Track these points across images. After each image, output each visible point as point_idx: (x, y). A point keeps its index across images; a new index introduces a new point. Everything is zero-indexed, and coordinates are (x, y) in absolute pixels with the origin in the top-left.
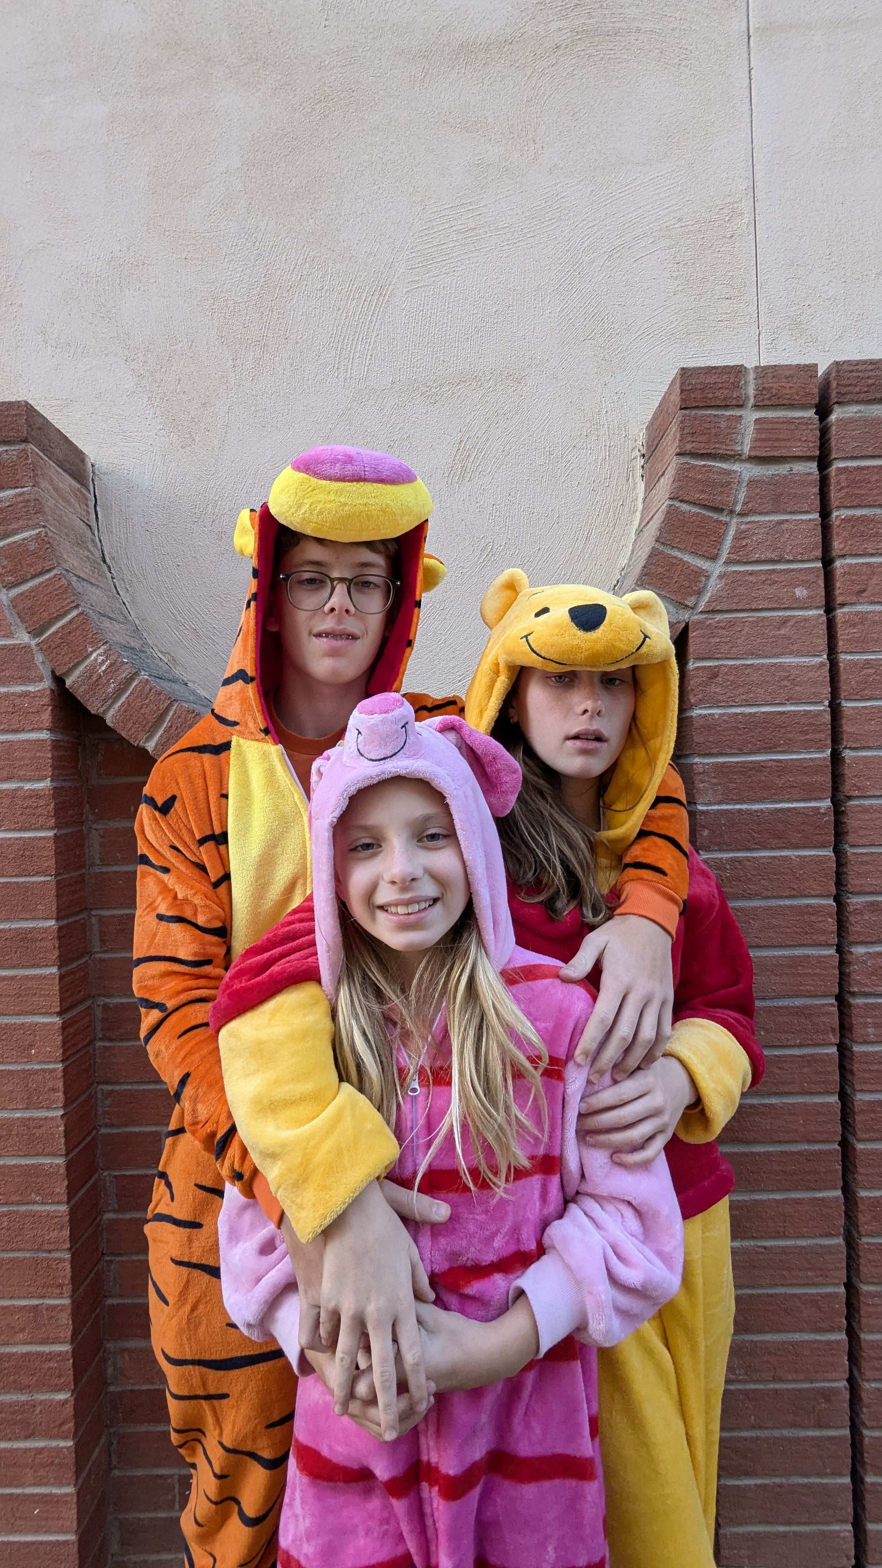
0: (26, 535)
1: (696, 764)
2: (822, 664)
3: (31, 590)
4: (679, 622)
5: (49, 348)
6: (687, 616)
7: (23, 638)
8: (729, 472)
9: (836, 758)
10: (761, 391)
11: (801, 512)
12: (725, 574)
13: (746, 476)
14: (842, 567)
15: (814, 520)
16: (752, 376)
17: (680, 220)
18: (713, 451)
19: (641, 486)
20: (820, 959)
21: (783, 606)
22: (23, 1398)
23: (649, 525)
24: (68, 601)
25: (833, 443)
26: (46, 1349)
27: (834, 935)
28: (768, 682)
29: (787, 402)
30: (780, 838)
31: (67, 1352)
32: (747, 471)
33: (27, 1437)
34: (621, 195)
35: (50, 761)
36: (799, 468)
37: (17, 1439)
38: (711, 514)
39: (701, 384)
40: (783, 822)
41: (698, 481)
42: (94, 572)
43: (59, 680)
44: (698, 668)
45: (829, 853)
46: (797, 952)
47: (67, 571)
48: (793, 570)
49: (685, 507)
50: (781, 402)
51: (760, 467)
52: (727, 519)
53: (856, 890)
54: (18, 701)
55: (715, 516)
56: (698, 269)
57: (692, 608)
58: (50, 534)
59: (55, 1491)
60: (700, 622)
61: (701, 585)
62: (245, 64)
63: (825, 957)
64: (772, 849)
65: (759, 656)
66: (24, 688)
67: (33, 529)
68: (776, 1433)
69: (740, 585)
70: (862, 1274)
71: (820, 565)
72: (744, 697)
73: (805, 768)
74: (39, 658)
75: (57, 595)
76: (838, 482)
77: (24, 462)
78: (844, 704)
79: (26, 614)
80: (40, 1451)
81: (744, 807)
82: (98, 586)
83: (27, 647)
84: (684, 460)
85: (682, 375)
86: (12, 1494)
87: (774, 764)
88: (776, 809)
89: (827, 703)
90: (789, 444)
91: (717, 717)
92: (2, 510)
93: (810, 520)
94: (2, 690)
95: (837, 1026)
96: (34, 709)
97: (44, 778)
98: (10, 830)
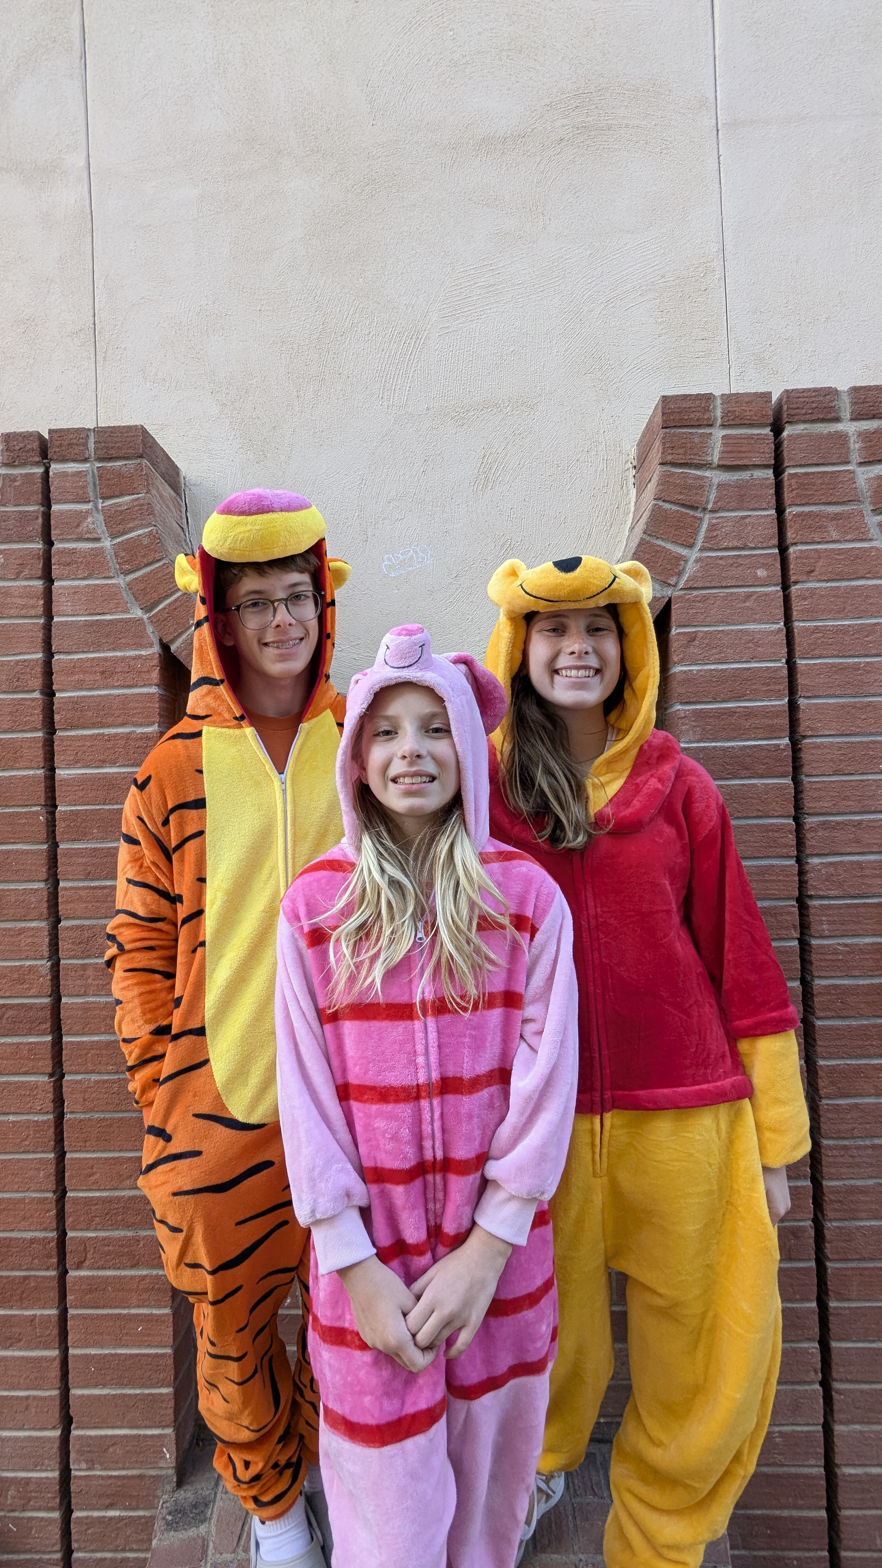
0: (140, 532)
1: (678, 710)
2: (780, 630)
3: (143, 576)
4: (662, 598)
6: (670, 593)
7: (137, 613)
8: (702, 478)
9: (793, 706)
10: (726, 414)
11: (760, 509)
12: (700, 559)
13: (716, 481)
14: (795, 552)
15: (771, 515)
16: (719, 402)
17: (661, 277)
18: (689, 461)
19: (633, 492)
20: (784, 868)
21: (747, 584)
22: (130, 1234)
23: (639, 522)
25: (785, 454)
27: (794, 849)
28: (736, 644)
29: (749, 422)
30: (748, 769)
32: (717, 477)
33: (133, 1267)
34: (614, 257)
35: (158, 710)
36: (758, 474)
37: (124, 1268)
38: (688, 511)
39: (679, 408)
40: (750, 756)
41: (677, 485)
43: (165, 647)
44: (679, 633)
45: (788, 781)
46: (764, 862)
48: (755, 555)
49: (667, 506)
50: (742, 422)
51: (727, 474)
52: (702, 515)
53: (811, 811)
54: (132, 663)
55: (691, 513)
56: (678, 317)
57: (674, 586)
58: (159, 531)
59: (155, 1311)
60: (680, 597)
61: (681, 568)
62: (307, 156)
63: (786, 866)
64: (742, 778)
65: (728, 624)
66: (137, 653)
67: (146, 528)
69: (712, 568)
70: (822, 1131)
71: (777, 551)
72: (717, 657)
73: (768, 713)
74: (150, 629)
76: (790, 485)
77: (139, 474)
78: (799, 661)
79: (140, 594)
80: (144, 1278)
81: (718, 744)
83: (141, 619)
84: (665, 468)
85: (663, 402)
86: (120, 1314)
87: (743, 710)
88: (744, 745)
89: (784, 660)
90: (749, 455)
91: (695, 672)
92: (121, 512)
93: (768, 515)
94: (119, 654)
95: (797, 923)
96: (145, 669)
97: (153, 724)
98: (124, 766)
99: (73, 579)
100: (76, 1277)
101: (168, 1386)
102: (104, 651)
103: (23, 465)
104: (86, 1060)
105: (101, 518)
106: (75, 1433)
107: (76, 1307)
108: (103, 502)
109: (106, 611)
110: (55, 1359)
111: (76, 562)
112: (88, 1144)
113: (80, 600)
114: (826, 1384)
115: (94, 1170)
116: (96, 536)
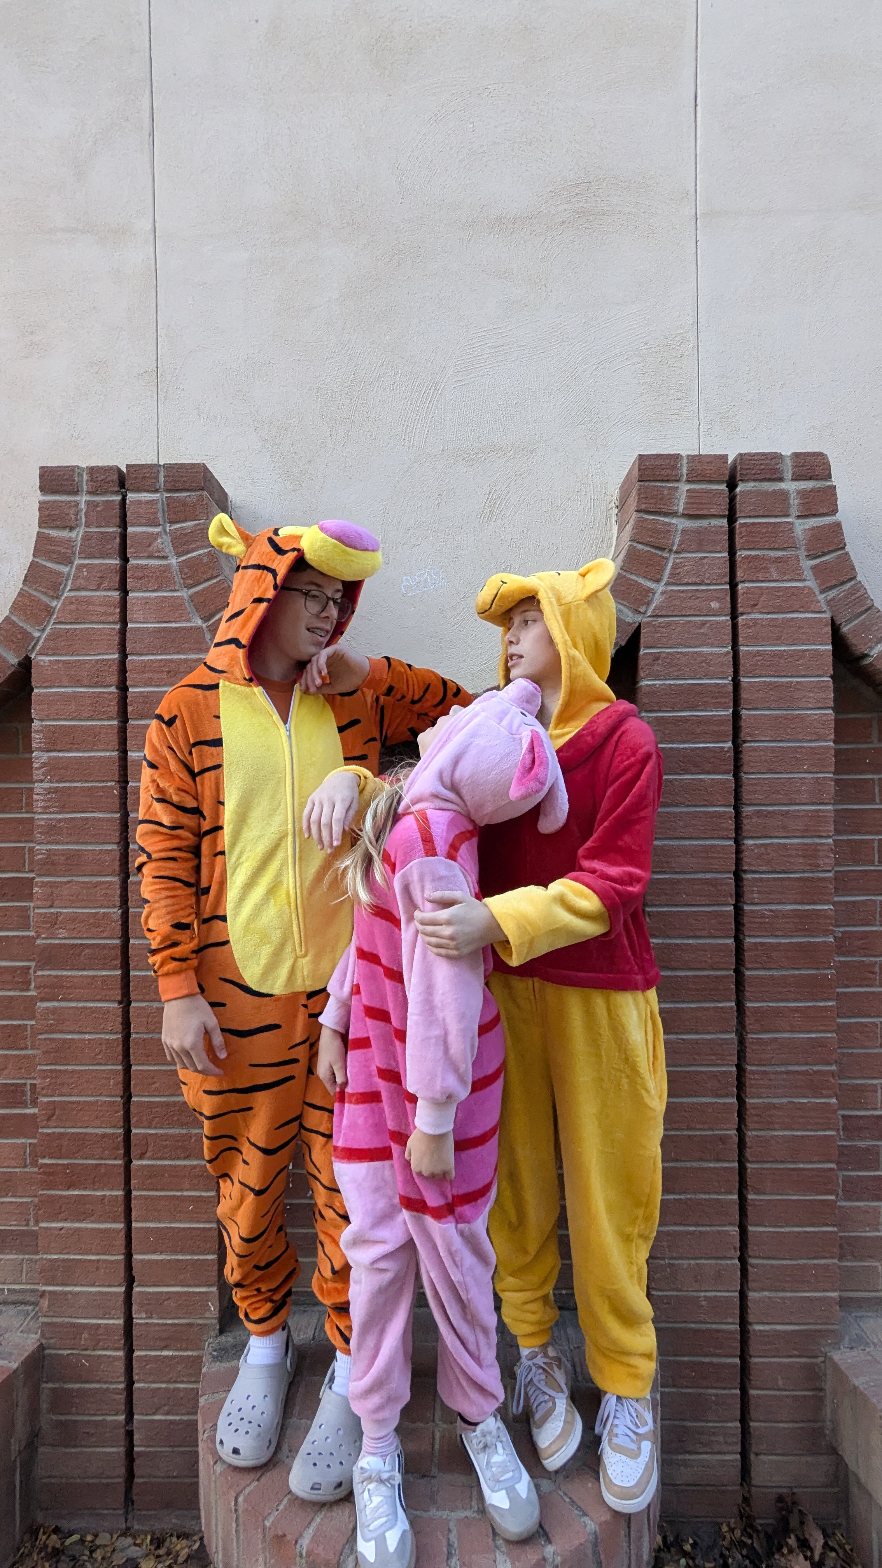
0: (201, 552)
2: (728, 653)
3: (203, 590)
4: (635, 623)
6: (639, 619)
7: (199, 622)
8: (669, 524)
9: (736, 716)
10: (690, 471)
11: (716, 552)
12: (665, 591)
13: (680, 528)
14: (742, 589)
15: (724, 557)
16: (685, 461)
17: (646, 344)
18: (659, 510)
19: (615, 528)
20: (723, 847)
21: (703, 614)
22: (184, 1131)
23: (619, 555)
25: (738, 506)
27: (733, 832)
29: (707, 479)
30: (698, 767)
32: (682, 524)
33: (186, 1158)
36: (715, 522)
37: (179, 1159)
38: (656, 552)
39: (652, 465)
41: (649, 529)
44: (646, 653)
45: (730, 777)
46: (708, 842)
48: (710, 590)
49: (640, 546)
50: (703, 479)
51: (689, 521)
52: (668, 555)
53: (748, 802)
55: (660, 553)
56: (658, 378)
57: (643, 614)
59: (204, 1194)
60: (648, 623)
61: (650, 598)
63: (726, 846)
64: (693, 774)
65: (687, 646)
67: (206, 550)
68: (689, 1164)
69: (675, 599)
70: (747, 1059)
71: (728, 587)
72: (676, 673)
73: (716, 721)
76: (741, 533)
77: (201, 503)
78: (742, 679)
79: (199, 606)
80: (194, 1167)
81: (674, 746)
83: (201, 628)
84: (640, 515)
85: (640, 459)
86: (174, 1196)
87: (695, 718)
88: (696, 747)
89: (730, 678)
90: (709, 506)
91: (658, 686)
92: (186, 535)
93: (722, 557)
94: (183, 657)
95: (733, 892)
99: (145, 591)
100: (139, 1165)
101: (213, 1254)
102: (169, 654)
103: (103, 493)
104: (149, 990)
105: (168, 539)
106: (136, 1289)
107: (139, 1189)
108: (170, 526)
109: (173, 620)
110: (120, 1231)
111: (147, 576)
112: (150, 1058)
113: (150, 609)
114: (743, 1260)
115: (155, 1080)
116: (164, 554)
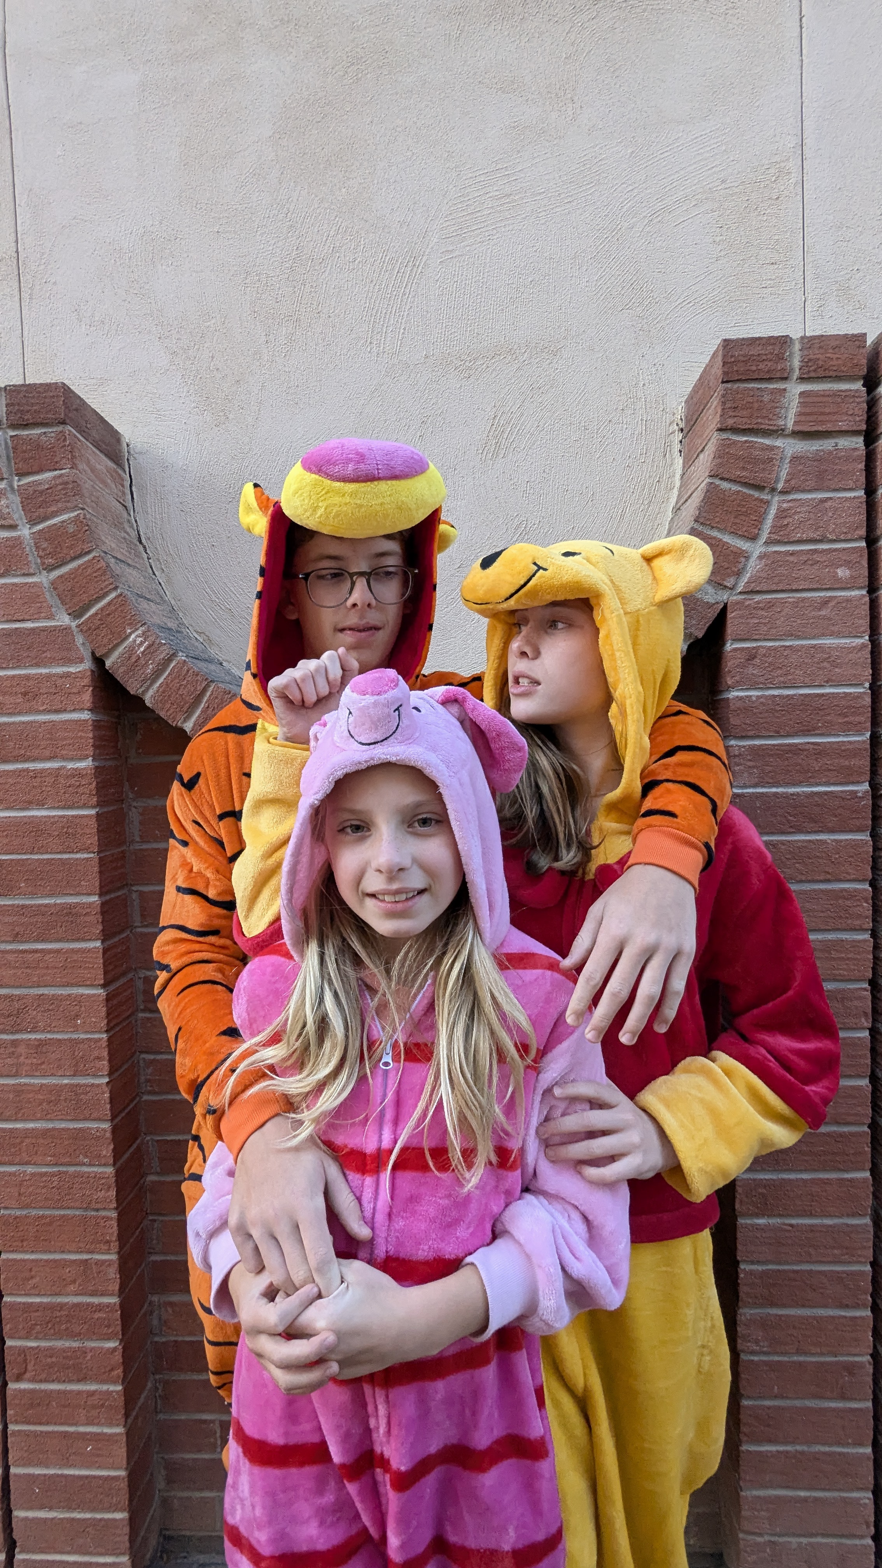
0: (65, 517)
1: (732, 746)
2: (863, 646)
3: (70, 573)
4: (717, 603)
5: (84, 326)
6: (725, 597)
7: (64, 619)
8: (772, 448)
10: (806, 363)
11: (845, 490)
12: (765, 554)
13: (789, 452)
15: (858, 498)
16: (797, 346)
17: (723, 182)
18: (755, 426)
19: (679, 462)
20: (855, 944)
21: (824, 587)
23: (688, 503)
24: (107, 583)
26: (95, 1300)
27: (869, 920)
28: (806, 664)
29: (834, 374)
30: (816, 822)
31: (115, 1304)
32: (791, 447)
33: (79, 1381)
34: (662, 156)
35: (91, 741)
36: (844, 443)
37: (69, 1382)
38: (751, 492)
39: (745, 355)
40: (818, 805)
41: (739, 458)
42: (130, 553)
43: (99, 662)
44: (736, 650)
45: (865, 837)
46: (831, 936)
47: (106, 553)
48: (836, 550)
49: (725, 485)
50: (827, 374)
51: (803, 443)
54: (59, 682)
55: (756, 494)
56: (742, 233)
57: (730, 589)
58: (88, 516)
59: (107, 1430)
60: (738, 603)
61: (740, 566)
62: (276, 27)
63: (859, 941)
64: (808, 833)
65: (798, 638)
66: (66, 669)
67: (73, 511)
68: (798, 1403)
69: (781, 566)
71: (864, 544)
72: (782, 679)
73: (844, 751)
75: (96, 577)
77: (63, 444)
79: (66, 596)
80: (92, 1394)
81: (780, 790)
82: (135, 567)
83: (67, 628)
84: (725, 436)
85: (725, 347)
86: (66, 1432)
87: (812, 746)
88: (812, 792)
89: (867, 685)
90: (834, 418)
91: (754, 699)
92: (41, 492)
93: (855, 498)
94: (43, 671)
95: (869, 1011)
96: (75, 690)
97: (86, 757)
98: (53, 808)
100: (16, 1389)
101: (122, 1510)
102: (26, 667)
104: (20, 1149)
105: (18, 499)
106: (19, 1557)
107: (17, 1422)
108: (19, 480)
109: (27, 617)
112: (25, 1244)
115: (33, 1273)
116: (11, 522)
